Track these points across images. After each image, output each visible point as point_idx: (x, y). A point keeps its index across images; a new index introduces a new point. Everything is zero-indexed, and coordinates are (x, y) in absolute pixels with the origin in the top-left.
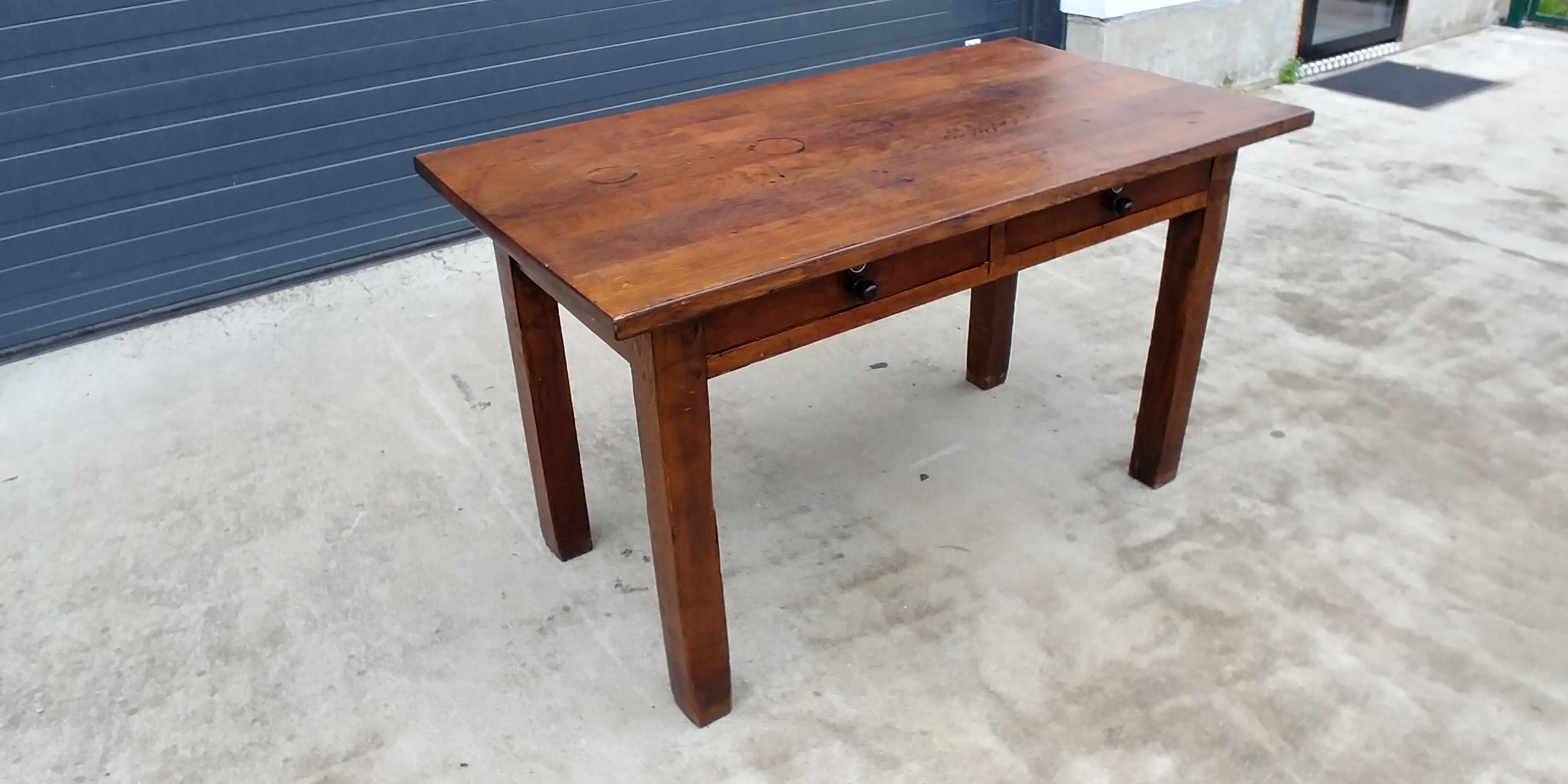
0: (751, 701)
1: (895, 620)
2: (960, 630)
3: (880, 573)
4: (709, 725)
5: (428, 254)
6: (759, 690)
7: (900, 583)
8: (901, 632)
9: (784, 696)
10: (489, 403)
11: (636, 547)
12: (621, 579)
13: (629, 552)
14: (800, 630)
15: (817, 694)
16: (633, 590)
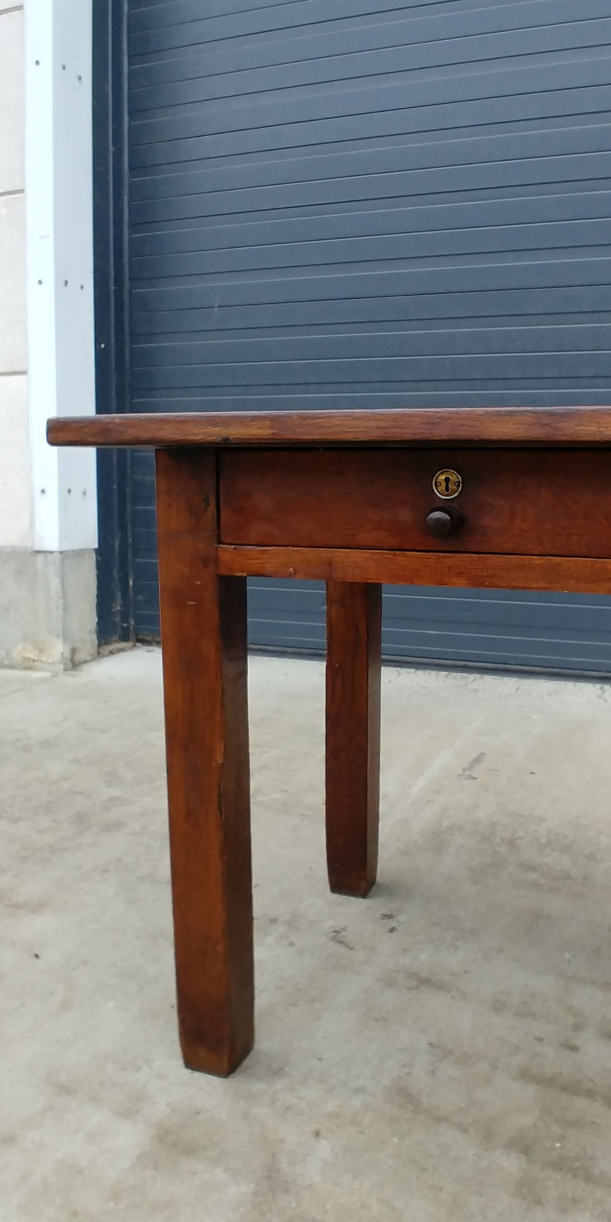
1: (523, 1146)
3: (590, 1094)
5: (598, 686)
8: (509, 1162)
9: (287, 1108)
10: (476, 778)
11: (402, 918)
12: (348, 929)
13: (389, 917)
14: (409, 1074)
15: (317, 1134)
16: (341, 942)
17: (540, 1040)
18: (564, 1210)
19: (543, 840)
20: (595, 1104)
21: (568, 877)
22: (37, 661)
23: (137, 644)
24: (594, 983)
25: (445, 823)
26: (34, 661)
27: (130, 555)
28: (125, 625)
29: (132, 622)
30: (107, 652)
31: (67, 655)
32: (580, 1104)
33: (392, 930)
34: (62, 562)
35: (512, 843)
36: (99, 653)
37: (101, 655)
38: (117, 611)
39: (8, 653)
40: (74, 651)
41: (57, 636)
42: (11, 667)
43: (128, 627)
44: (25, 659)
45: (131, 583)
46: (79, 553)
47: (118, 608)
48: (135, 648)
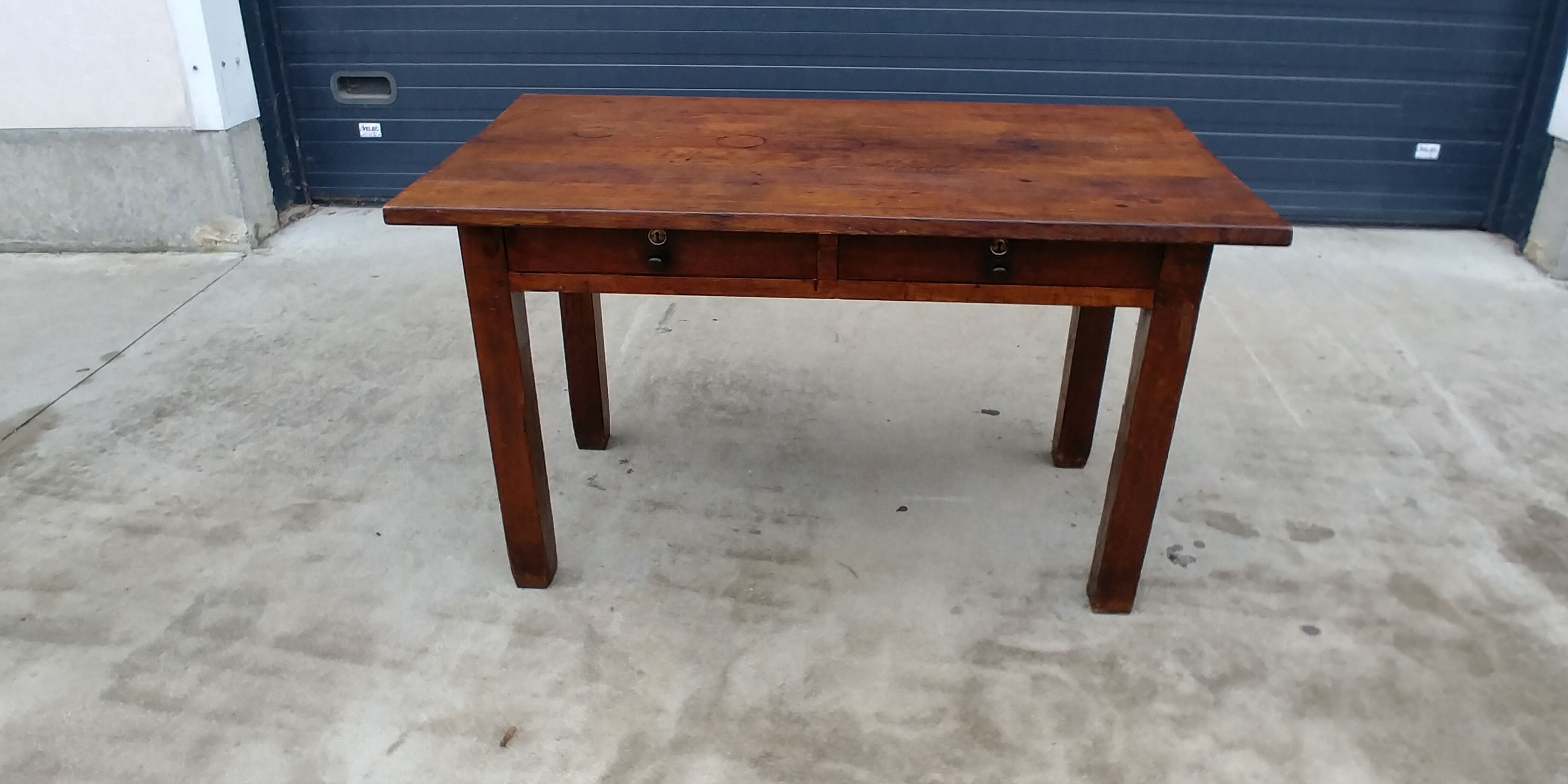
3: (769, 558)
7: (773, 572)
9: (591, 598)
10: (670, 330)
11: (634, 461)
12: (598, 476)
13: (626, 461)
14: (659, 565)
15: (612, 609)
16: (596, 486)
17: (736, 530)
18: (757, 622)
19: (728, 382)
20: (771, 563)
21: (748, 411)
22: (220, 242)
23: (314, 205)
24: (768, 488)
25: (652, 377)
26: (216, 242)
27: (291, 116)
28: (299, 188)
29: (305, 184)
30: (287, 221)
31: (252, 233)
32: (763, 565)
33: (630, 471)
34: (230, 141)
35: (704, 387)
36: (280, 223)
37: (282, 226)
38: (287, 173)
39: (185, 237)
40: (257, 227)
41: (239, 216)
42: (191, 250)
43: (302, 189)
44: (205, 240)
45: (297, 145)
46: (243, 127)
47: (288, 171)
48: (314, 211)
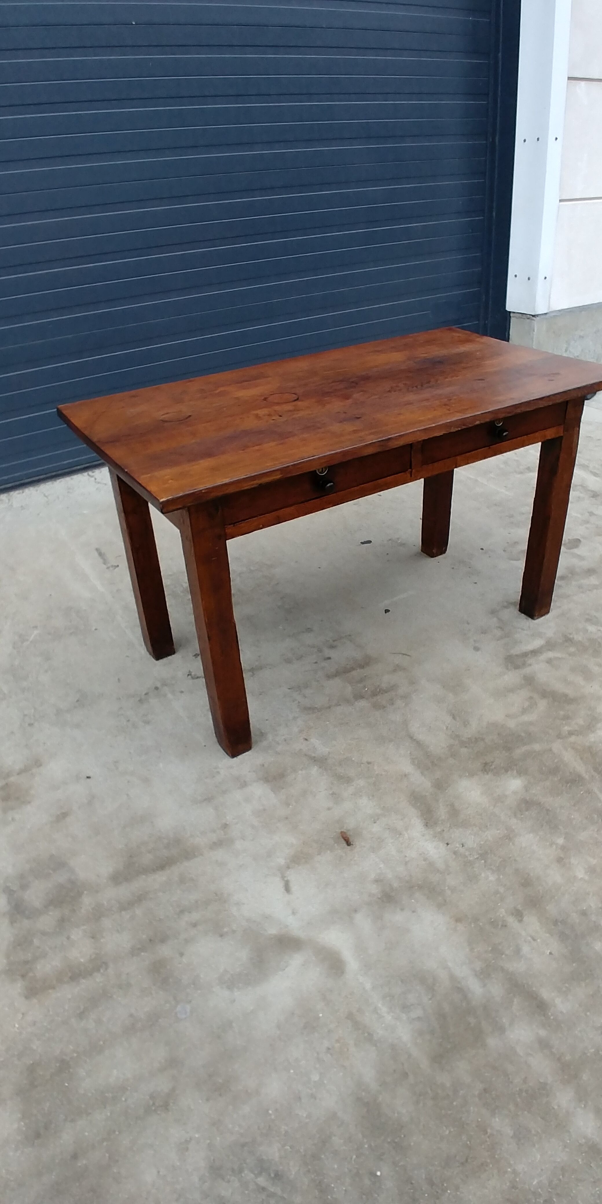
0: (265, 743)
1: (359, 696)
2: (399, 703)
3: (353, 669)
4: (238, 757)
6: (270, 737)
7: (365, 675)
8: (362, 703)
14: (299, 702)
15: (306, 740)
18: (392, 704)
20: (358, 671)
24: (303, 632)
32: (355, 673)
